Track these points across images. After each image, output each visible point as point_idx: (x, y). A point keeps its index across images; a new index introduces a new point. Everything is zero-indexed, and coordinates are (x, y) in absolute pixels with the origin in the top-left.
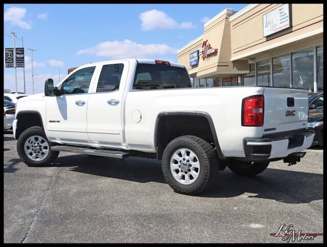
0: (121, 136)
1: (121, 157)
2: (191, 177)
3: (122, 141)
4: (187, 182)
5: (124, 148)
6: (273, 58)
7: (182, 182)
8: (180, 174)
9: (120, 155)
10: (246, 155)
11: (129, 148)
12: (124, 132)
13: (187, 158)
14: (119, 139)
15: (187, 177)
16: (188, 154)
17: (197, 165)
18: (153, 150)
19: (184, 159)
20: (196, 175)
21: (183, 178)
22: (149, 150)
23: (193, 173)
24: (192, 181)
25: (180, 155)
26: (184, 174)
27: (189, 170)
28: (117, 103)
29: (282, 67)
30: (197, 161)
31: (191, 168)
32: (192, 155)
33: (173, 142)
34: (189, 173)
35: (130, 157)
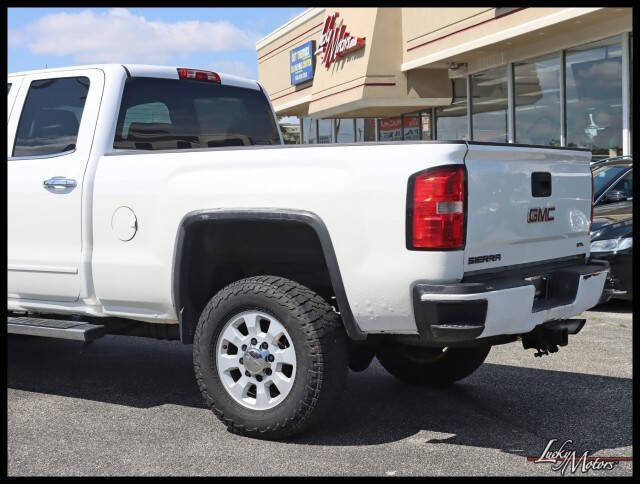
0: (82, 277)
1: (83, 338)
2: (274, 391)
3: (84, 294)
4: (262, 403)
5: (90, 311)
6: (513, 65)
7: (249, 403)
8: (244, 381)
9: (78, 332)
10: (420, 329)
11: (105, 312)
12: (89, 266)
13: (261, 336)
14: (75, 286)
15: (261, 389)
16: (264, 326)
17: (288, 356)
18: (169, 316)
19: (254, 341)
20: (285, 383)
21: (252, 391)
22: (160, 317)
23: (278, 378)
24: (275, 402)
25: (243, 329)
26: (253, 381)
27: (268, 371)
28: (70, 187)
29: (540, 89)
30: (288, 346)
31: (273, 366)
32: (276, 328)
33: (223, 294)
34: (267, 379)
35: (108, 336)
